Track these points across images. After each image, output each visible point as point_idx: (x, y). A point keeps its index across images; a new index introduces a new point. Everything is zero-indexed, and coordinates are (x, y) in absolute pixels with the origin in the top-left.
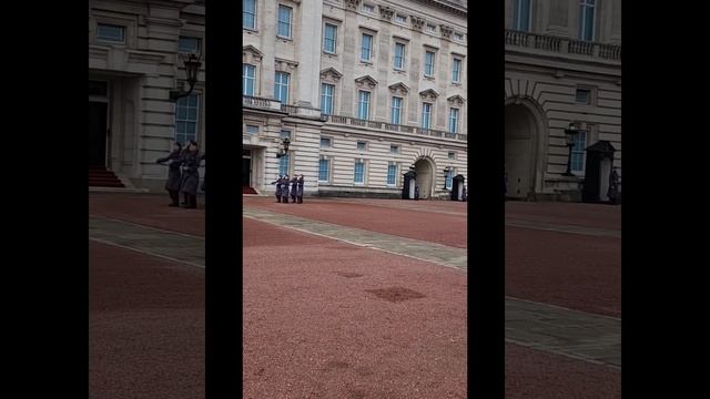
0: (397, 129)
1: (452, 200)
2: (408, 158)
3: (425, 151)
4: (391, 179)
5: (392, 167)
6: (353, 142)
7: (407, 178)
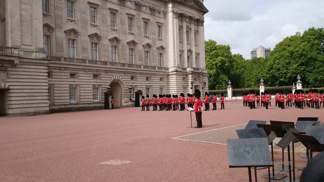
0: (96, 64)
1: (136, 106)
2: (105, 81)
3: (116, 77)
4: (95, 97)
5: (95, 88)
6: (67, 74)
7: (107, 95)
